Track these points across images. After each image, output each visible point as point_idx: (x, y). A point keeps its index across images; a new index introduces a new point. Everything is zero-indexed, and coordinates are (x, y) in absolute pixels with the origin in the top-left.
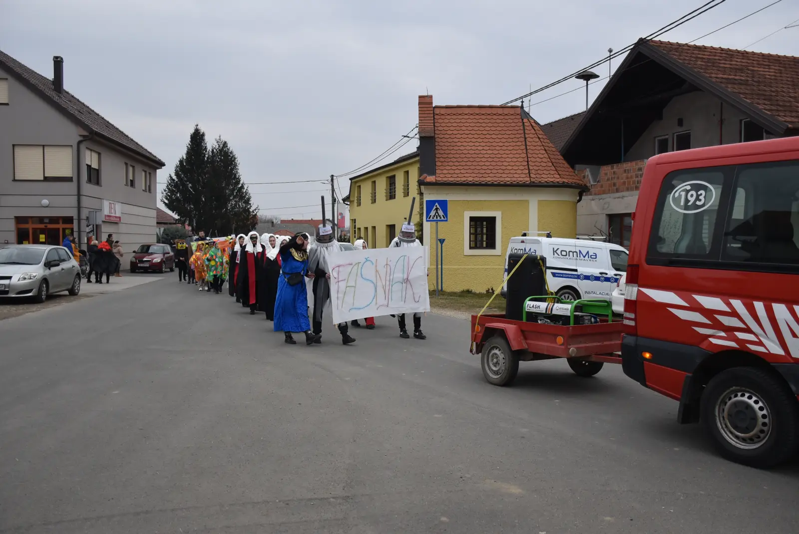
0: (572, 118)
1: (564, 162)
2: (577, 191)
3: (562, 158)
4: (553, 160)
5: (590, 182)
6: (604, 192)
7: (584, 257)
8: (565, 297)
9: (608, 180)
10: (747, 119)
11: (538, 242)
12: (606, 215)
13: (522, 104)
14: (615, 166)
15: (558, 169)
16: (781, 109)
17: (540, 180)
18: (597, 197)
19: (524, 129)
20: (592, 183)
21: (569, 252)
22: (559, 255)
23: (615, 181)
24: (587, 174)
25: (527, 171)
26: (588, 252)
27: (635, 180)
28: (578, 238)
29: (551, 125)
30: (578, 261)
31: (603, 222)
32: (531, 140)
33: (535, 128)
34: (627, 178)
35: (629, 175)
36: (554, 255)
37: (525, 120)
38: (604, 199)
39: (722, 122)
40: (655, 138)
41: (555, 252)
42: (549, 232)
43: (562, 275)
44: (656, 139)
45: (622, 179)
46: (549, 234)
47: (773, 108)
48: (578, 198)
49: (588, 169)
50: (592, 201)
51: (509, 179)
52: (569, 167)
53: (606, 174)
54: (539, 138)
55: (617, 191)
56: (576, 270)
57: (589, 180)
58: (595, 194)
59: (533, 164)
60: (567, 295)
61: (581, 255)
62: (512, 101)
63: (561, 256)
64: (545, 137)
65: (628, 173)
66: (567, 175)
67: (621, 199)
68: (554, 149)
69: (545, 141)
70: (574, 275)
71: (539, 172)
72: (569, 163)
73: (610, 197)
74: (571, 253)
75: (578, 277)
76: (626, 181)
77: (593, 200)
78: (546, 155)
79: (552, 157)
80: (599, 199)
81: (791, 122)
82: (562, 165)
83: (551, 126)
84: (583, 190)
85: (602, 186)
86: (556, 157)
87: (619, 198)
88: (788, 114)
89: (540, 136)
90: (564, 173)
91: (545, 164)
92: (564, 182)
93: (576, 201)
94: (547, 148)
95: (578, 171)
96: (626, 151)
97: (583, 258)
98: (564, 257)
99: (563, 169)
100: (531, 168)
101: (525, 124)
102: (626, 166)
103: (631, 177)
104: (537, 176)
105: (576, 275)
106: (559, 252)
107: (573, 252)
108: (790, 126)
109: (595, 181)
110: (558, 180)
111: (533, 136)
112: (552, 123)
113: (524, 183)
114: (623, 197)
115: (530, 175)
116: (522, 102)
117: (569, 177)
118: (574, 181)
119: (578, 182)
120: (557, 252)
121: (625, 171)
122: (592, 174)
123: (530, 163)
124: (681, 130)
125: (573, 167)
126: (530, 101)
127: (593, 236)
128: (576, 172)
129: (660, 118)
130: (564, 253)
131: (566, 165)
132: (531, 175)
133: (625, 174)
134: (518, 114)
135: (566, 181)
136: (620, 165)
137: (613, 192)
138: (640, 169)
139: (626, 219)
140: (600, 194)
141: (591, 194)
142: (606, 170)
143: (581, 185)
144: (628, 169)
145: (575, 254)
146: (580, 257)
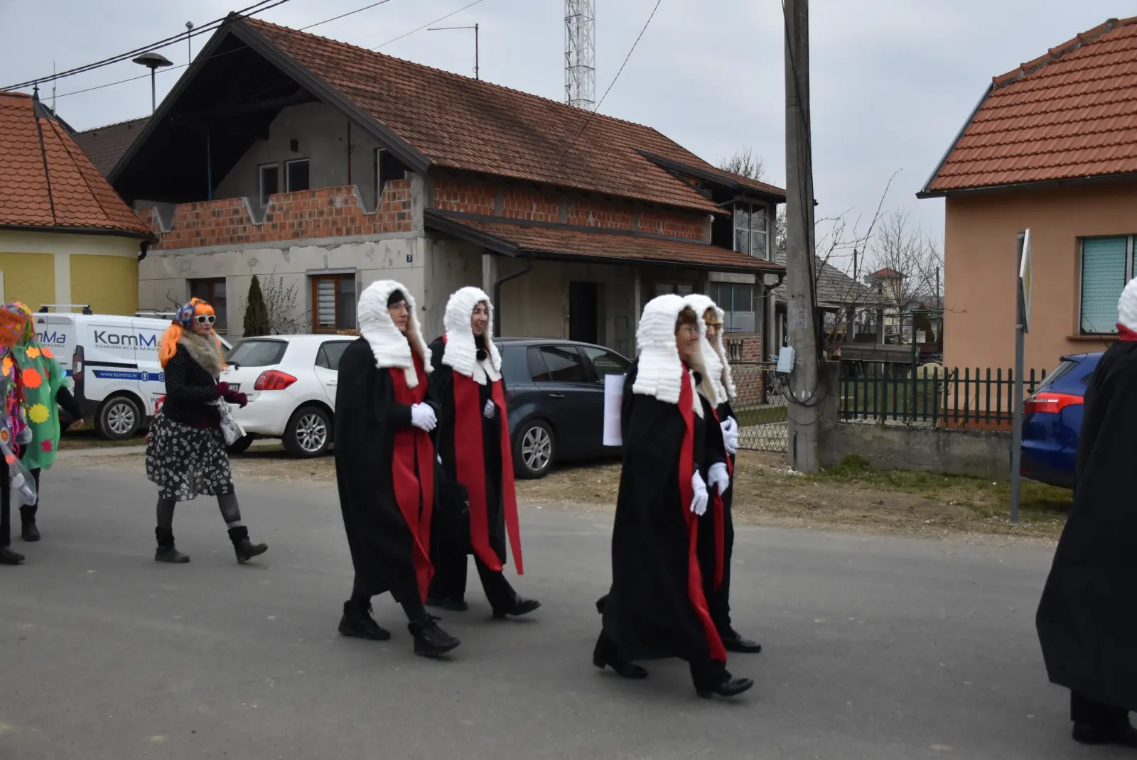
0: (130, 125)
1: (114, 194)
2: (139, 241)
3: (111, 188)
4: (95, 191)
5: (159, 229)
6: (182, 246)
7: (148, 345)
8: (118, 408)
9: (188, 226)
10: (382, 148)
11: (68, 322)
12: (187, 280)
13: (36, 93)
14: (198, 204)
15: (103, 204)
16: (423, 138)
17: (72, 221)
18: (171, 252)
19: (41, 136)
20: (163, 230)
21: (123, 337)
22: (105, 342)
23: (200, 228)
24: (154, 215)
25: (49, 206)
26: (154, 338)
27: (229, 228)
28: (138, 316)
29: (94, 133)
30: (139, 352)
31: (181, 291)
32: (55, 154)
33: (62, 136)
34: (218, 225)
35: (221, 219)
36: (97, 341)
37: (42, 121)
38: (182, 256)
39: (349, 149)
40: (259, 165)
41: (98, 337)
42: (87, 306)
43: (111, 375)
44: (261, 168)
45: (210, 225)
46: (87, 308)
47: (415, 136)
48: (140, 253)
49: (156, 209)
50: (165, 259)
51: (15, 218)
52: (123, 202)
53: (185, 217)
54: (69, 153)
55: (203, 243)
56: (135, 366)
57: (158, 226)
58: (168, 248)
59: (60, 194)
60: (121, 406)
61: (142, 340)
62: (18, 86)
63: (109, 344)
64: (79, 151)
65: (219, 216)
66: (118, 214)
67: (208, 256)
68: (96, 173)
69: (81, 158)
70: (132, 373)
71: (71, 208)
72: (122, 196)
73: (192, 253)
74: (126, 340)
75: (139, 376)
76: (216, 228)
77: (165, 256)
78: (82, 182)
79: (93, 184)
80: (176, 256)
81: (437, 157)
82: (109, 199)
83: (95, 135)
84: (146, 241)
85: (178, 236)
86: (100, 185)
87: (205, 254)
88: (432, 145)
89: (71, 150)
90: (115, 212)
91: (80, 196)
92: (114, 227)
93: (137, 258)
94: (83, 170)
95: (140, 210)
96: (215, 186)
97: (147, 347)
98: (115, 345)
99: (110, 206)
100: (55, 200)
101: (43, 127)
102: (216, 205)
103: (224, 223)
104: (68, 214)
105: (135, 373)
106: (105, 337)
107: (129, 338)
108: (434, 162)
109: (166, 227)
110: (104, 223)
111: (57, 148)
112: (96, 130)
113: (44, 225)
114: (212, 253)
115: (53, 212)
116: (36, 89)
117: (122, 219)
118: (132, 225)
119: (138, 227)
120: (102, 337)
121: (214, 214)
122: (163, 217)
123: (53, 192)
124: (297, 157)
125: (130, 203)
126: (54, 89)
127: (165, 312)
128: (136, 212)
129: (266, 136)
130: (114, 339)
131: (118, 199)
132: (57, 213)
133: (214, 219)
134: (29, 109)
135: (118, 224)
136: (205, 204)
137: (196, 245)
138: (236, 212)
139: (217, 287)
140: (175, 248)
141: (161, 247)
142: (184, 211)
143: (144, 232)
144: (218, 211)
145: (132, 339)
146: (141, 344)
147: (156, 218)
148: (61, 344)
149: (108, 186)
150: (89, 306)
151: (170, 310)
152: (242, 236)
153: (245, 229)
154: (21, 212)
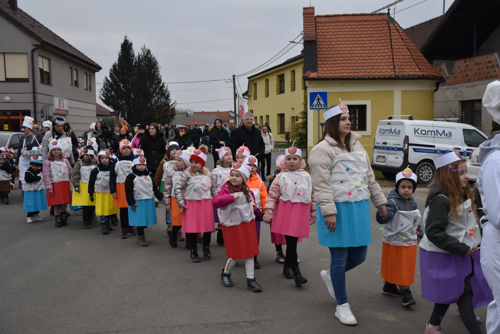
0: (431, 22)
1: (424, 58)
2: (436, 82)
3: (422, 55)
4: (414, 57)
6: (458, 83)
7: (441, 135)
8: (424, 168)
9: (462, 72)
11: (402, 124)
12: (459, 101)
13: (389, 12)
14: (468, 60)
15: (418, 64)
17: (403, 74)
18: (452, 87)
19: (390, 33)
20: (447, 75)
21: (428, 131)
22: (419, 134)
23: (468, 72)
24: (443, 68)
25: (393, 67)
26: (444, 131)
27: (485, 71)
28: (436, 120)
29: (412, 28)
30: (436, 139)
31: (457, 107)
32: (396, 41)
33: (400, 31)
34: (479, 70)
35: (480, 67)
36: (415, 133)
37: (391, 25)
38: (457, 88)
41: (416, 131)
42: (411, 116)
43: (421, 151)
45: (474, 70)
46: (411, 117)
48: (435, 88)
49: (444, 64)
50: (447, 91)
51: (377, 74)
52: (427, 61)
53: (460, 67)
54: (403, 39)
55: (469, 81)
56: (434, 146)
57: (445, 73)
58: (450, 85)
59: (398, 61)
60: (426, 167)
61: (438, 133)
62: (380, 10)
63: (421, 135)
64: (407, 38)
65: (479, 65)
67: (472, 88)
68: (415, 48)
69: (408, 41)
70: (432, 150)
71: (402, 67)
72: (428, 59)
73: (463, 86)
74: (430, 133)
75: (436, 152)
76: (477, 72)
77: (448, 89)
78: (408, 53)
79: (413, 54)
80: (454, 89)
82: (421, 61)
83: (413, 29)
84: (439, 81)
85: (456, 78)
86: (417, 54)
87: (470, 87)
89: (403, 38)
90: (423, 67)
91: (407, 61)
92: (423, 75)
93: (434, 91)
94: (409, 47)
96: (478, 47)
97: (440, 136)
98: (424, 135)
99: (422, 64)
100: (395, 64)
101: (391, 28)
102: (478, 59)
103: (482, 69)
104: (401, 70)
105: (434, 150)
106: (419, 131)
107: (431, 132)
109: (449, 74)
110: (418, 73)
111: (397, 37)
112: (413, 27)
113: (390, 76)
114: (474, 86)
115: (394, 70)
116: (389, 10)
117: (428, 70)
118: (432, 74)
119: (435, 74)
120: (418, 131)
121: (476, 64)
122: (448, 69)
123: (395, 60)
125: (431, 62)
126: (395, 9)
127: (448, 118)
128: (434, 66)
130: (423, 132)
131: (426, 61)
132: (396, 70)
133: (477, 67)
134: (385, 20)
135: (425, 74)
136: (472, 59)
137: (466, 82)
138: (490, 62)
139: (477, 105)
140: (454, 84)
141: (446, 85)
142: (460, 64)
143: (438, 77)
144: (479, 63)
145: (433, 133)
146: (437, 135)
147: (444, 69)
148: (398, 135)
149: (421, 54)
150: (412, 116)
151: (450, 117)
152: (493, 75)
153: (495, 71)
154: (380, 71)
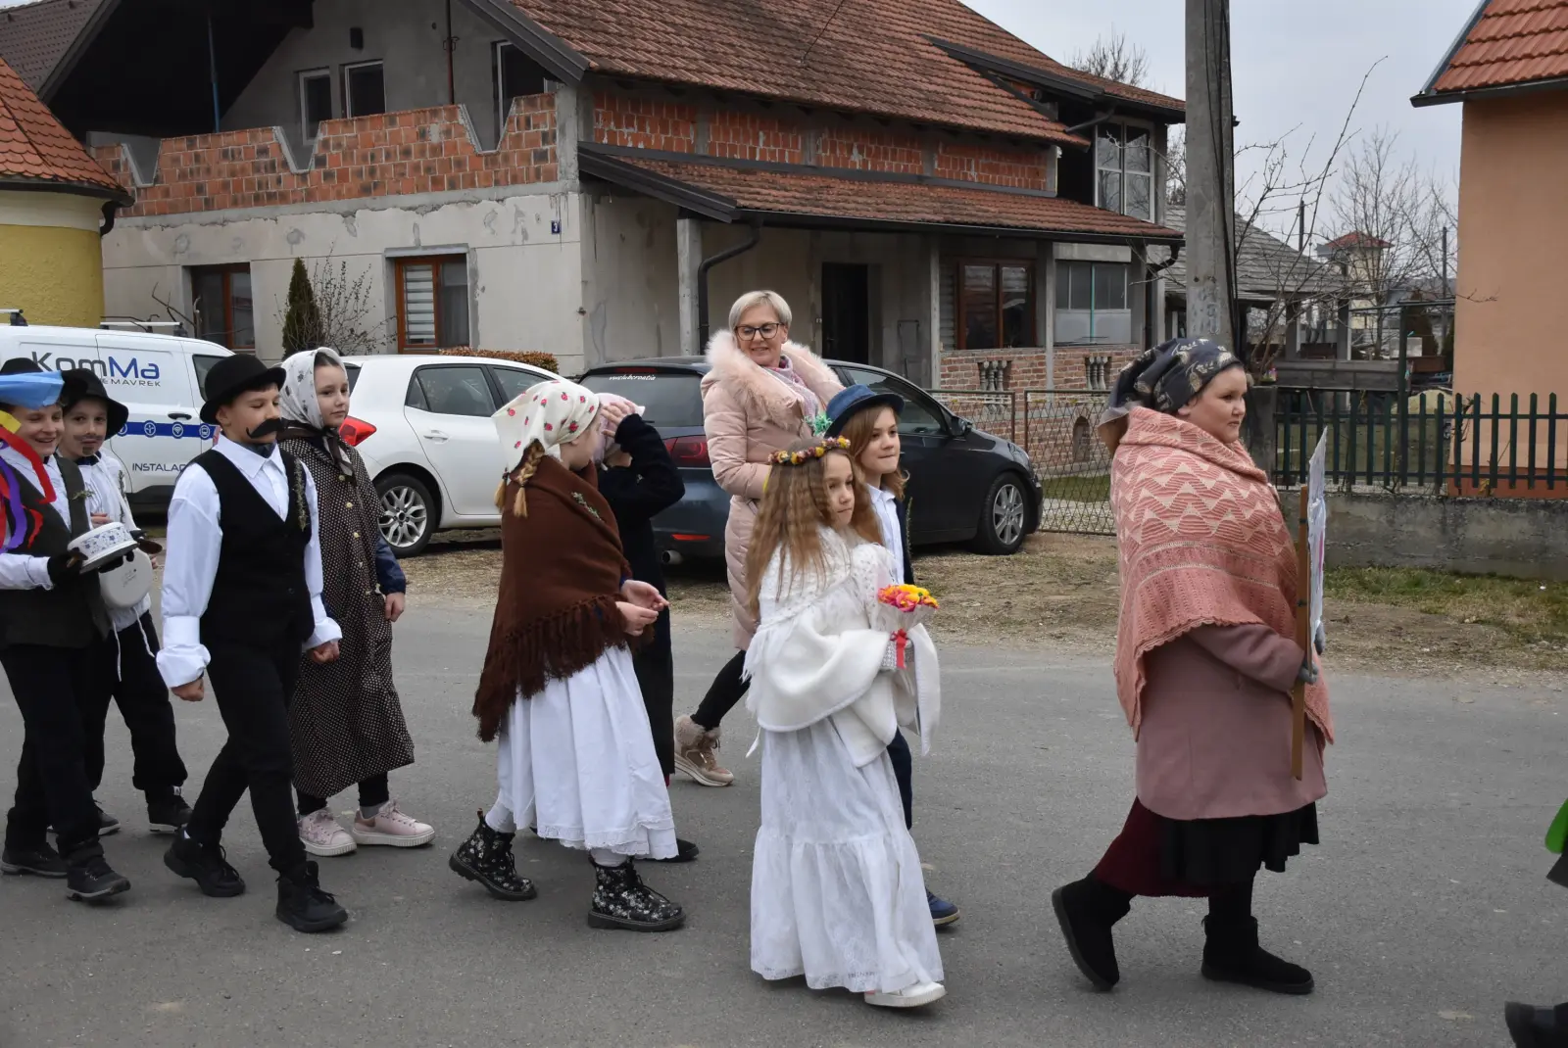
1: (52, 121)
2: (102, 202)
3: (47, 110)
4: (19, 115)
5: (133, 180)
6: (174, 209)
7: (125, 375)
9: (183, 176)
10: (505, 41)
12: (185, 267)
14: (198, 138)
16: (572, 22)
18: (158, 220)
20: (140, 184)
21: (81, 362)
23: (202, 179)
24: (123, 158)
26: (134, 362)
27: (252, 180)
28: (106, 327)
31: (178, 291)
34: (233, 174)
35: (238, 164)
38: (175, 226)
39: (450, 43)
40: (298, 72)
41: (38, 362)
42: (17, 311)
44: (302, 76)
45: (220, 173)
46: (17, 314)
47: (559, 19)
48: (102, 223)
49: (125, 147)
50: (145, 232)
52: (66, 133)
53: (176, 160)
55: (209, 205)
57: (132, 175)
58: (151, 213)
61: (114, 368)
65: (234, 159)
66: (65, 157)
67: (219, 227)
68: (19, 84)
72: (67, 124)
73: (191, 222)
76: (231, 179)
77: (146, 228)
79: (14, 103)
80: (164, 227)
81: (597, 56)
82: (45, 130)
83: (10, 18)
84: (113, 202)
85: (167, 193)
86: (27, 105)
87: (214, 223)
88: (589, 36)
90: (54, 151)
92: (56, 176)
93: (98, 230)
95: (98, 148)
96: (227, 103)
97: (122, 379)
99: (50, 140)
102: (230, 140)
103: (243, 170)
106: (50, 363)
107: (92, 364)
108: (593, 64)
109: (146, 178)
110: (38, 170)
112: (12, 9)
114: (224, 223)
117: (69, 163)
118: (87, 175)
119: (97, 177)
120: (45, 362)
121: (225, 154)
122: (141, 164)
124: (362, 58)
125: (81, 137)
127: (149, 321)
128: (93, 152)
129: (308, 23)
130: (65, 366)
131: (60, 130)
133: (226, 163)
135: (62, 173)
136: (210, 138)
137: (198, 209)
138: (263, 151)
139: (237, 280)
140: (163, 213)
141: (139, 214)
142: (174, 150)
143: (107, 187)
144: (232, 151)
145: (97, 366)
146: (112, 375)
147: (126, 162)
149: (40, 107)
150: (21, 311)
151: (158, 317)
152: (275, 193)
153: (279, 181)
